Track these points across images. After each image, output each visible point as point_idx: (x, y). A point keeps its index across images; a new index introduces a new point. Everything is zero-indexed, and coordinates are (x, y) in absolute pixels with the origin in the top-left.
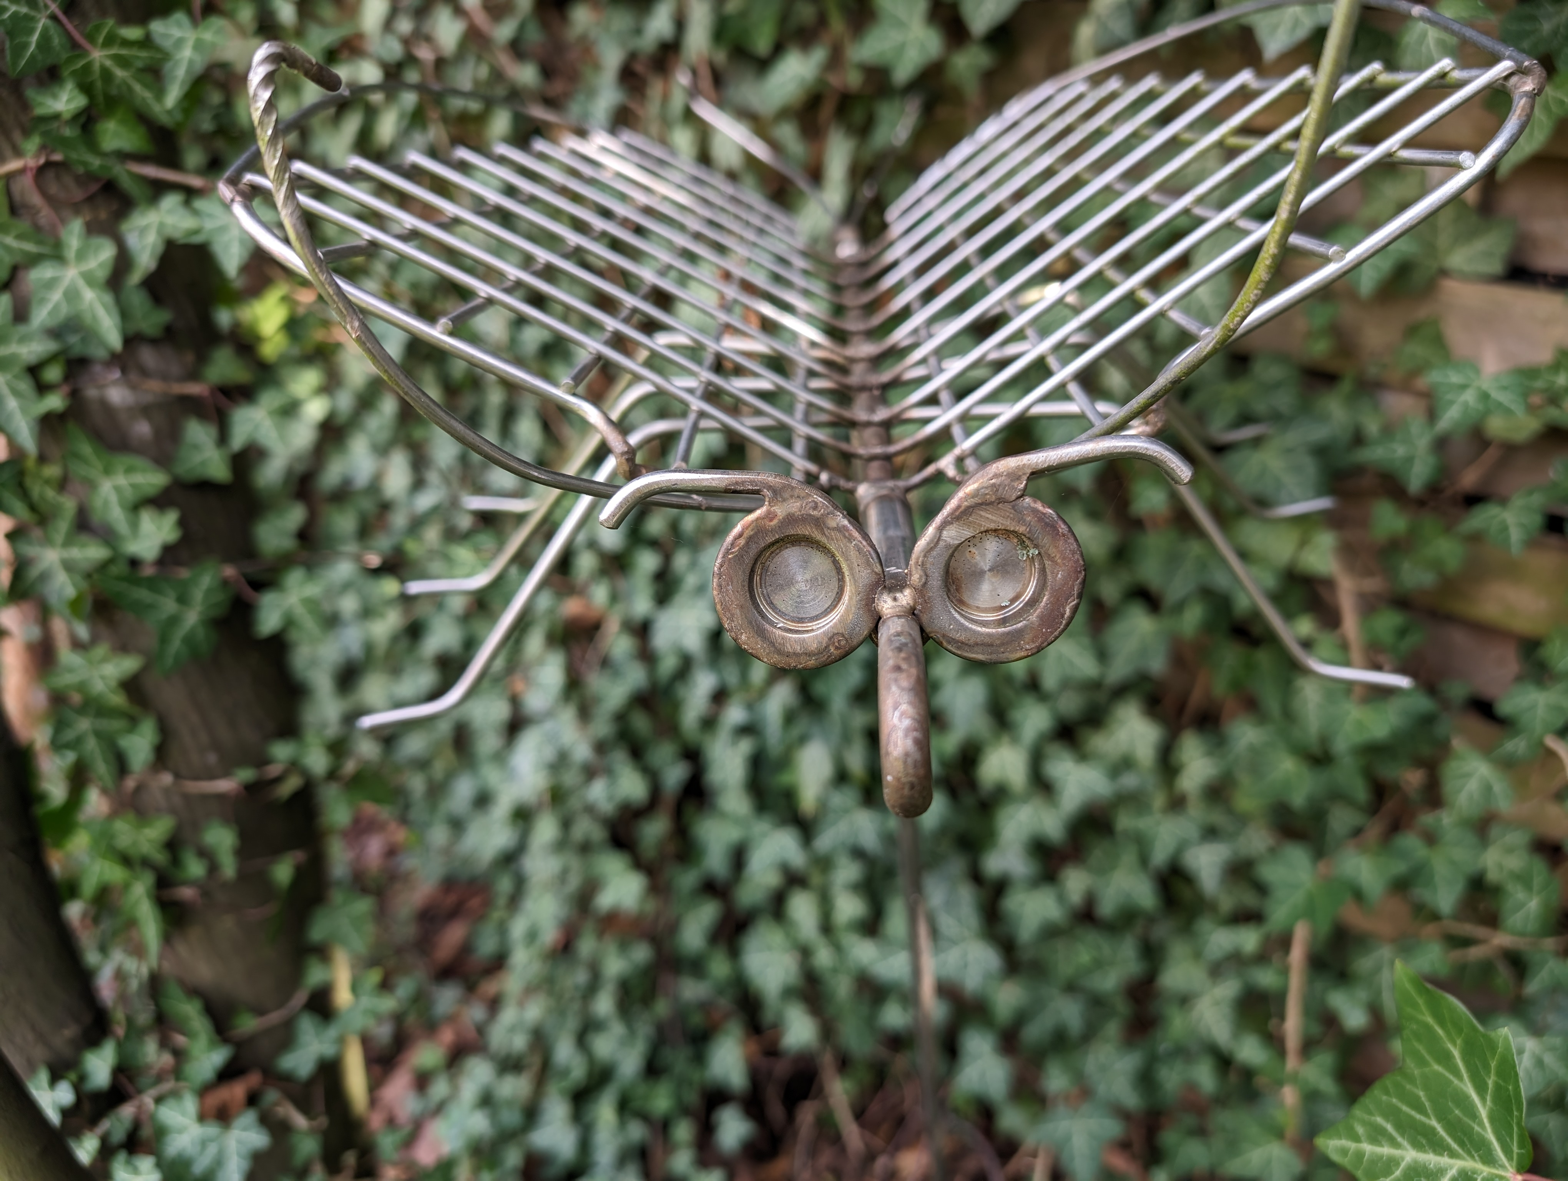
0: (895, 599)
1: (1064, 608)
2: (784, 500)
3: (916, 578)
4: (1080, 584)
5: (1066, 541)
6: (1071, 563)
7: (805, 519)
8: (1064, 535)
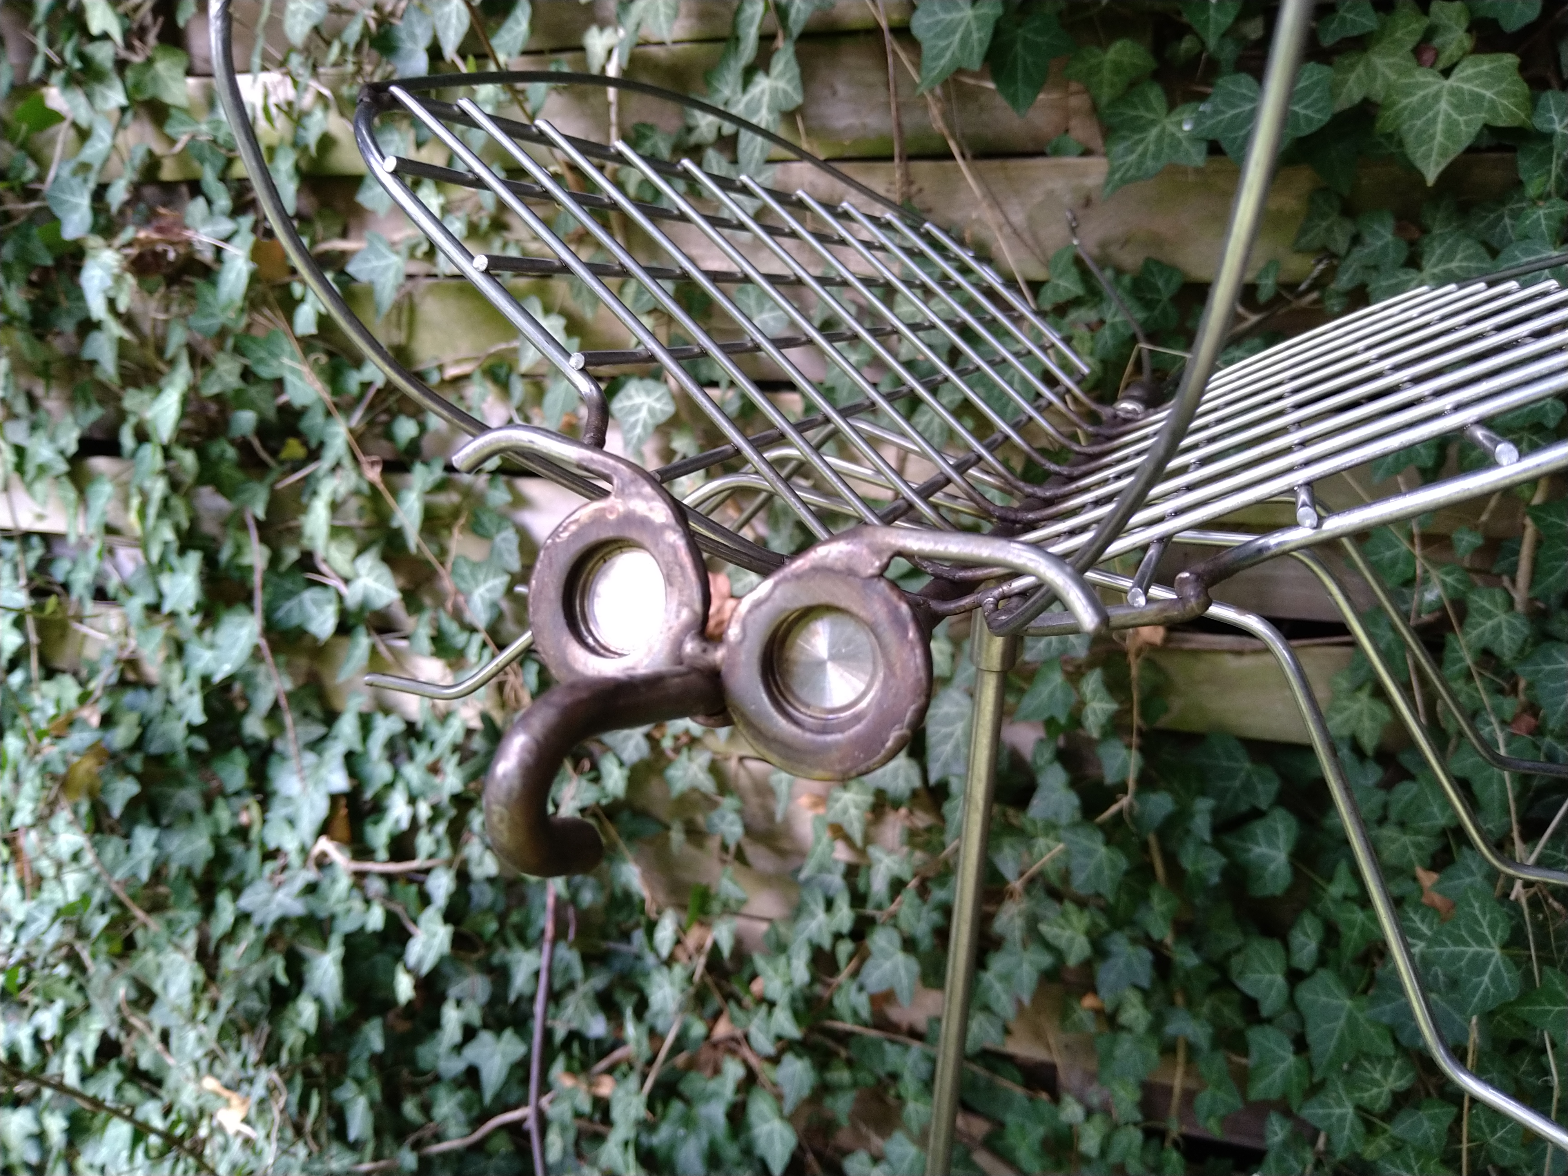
0: (704, 651)
1: (888, 733)
2: (630, 496)
3: (733, 632)
4: (916, 711)
5: (913, 649)
6: (911, 680)
7: (644, 523)
8: (911, 642)
